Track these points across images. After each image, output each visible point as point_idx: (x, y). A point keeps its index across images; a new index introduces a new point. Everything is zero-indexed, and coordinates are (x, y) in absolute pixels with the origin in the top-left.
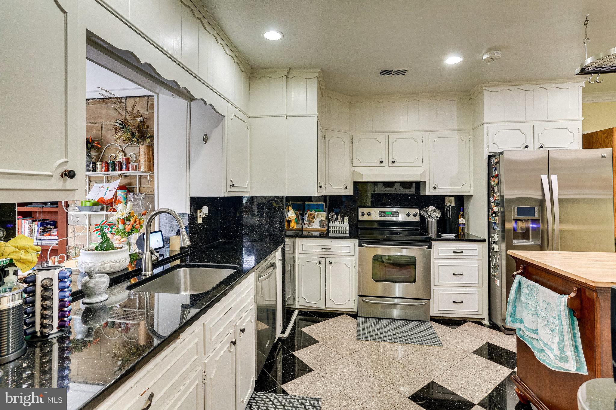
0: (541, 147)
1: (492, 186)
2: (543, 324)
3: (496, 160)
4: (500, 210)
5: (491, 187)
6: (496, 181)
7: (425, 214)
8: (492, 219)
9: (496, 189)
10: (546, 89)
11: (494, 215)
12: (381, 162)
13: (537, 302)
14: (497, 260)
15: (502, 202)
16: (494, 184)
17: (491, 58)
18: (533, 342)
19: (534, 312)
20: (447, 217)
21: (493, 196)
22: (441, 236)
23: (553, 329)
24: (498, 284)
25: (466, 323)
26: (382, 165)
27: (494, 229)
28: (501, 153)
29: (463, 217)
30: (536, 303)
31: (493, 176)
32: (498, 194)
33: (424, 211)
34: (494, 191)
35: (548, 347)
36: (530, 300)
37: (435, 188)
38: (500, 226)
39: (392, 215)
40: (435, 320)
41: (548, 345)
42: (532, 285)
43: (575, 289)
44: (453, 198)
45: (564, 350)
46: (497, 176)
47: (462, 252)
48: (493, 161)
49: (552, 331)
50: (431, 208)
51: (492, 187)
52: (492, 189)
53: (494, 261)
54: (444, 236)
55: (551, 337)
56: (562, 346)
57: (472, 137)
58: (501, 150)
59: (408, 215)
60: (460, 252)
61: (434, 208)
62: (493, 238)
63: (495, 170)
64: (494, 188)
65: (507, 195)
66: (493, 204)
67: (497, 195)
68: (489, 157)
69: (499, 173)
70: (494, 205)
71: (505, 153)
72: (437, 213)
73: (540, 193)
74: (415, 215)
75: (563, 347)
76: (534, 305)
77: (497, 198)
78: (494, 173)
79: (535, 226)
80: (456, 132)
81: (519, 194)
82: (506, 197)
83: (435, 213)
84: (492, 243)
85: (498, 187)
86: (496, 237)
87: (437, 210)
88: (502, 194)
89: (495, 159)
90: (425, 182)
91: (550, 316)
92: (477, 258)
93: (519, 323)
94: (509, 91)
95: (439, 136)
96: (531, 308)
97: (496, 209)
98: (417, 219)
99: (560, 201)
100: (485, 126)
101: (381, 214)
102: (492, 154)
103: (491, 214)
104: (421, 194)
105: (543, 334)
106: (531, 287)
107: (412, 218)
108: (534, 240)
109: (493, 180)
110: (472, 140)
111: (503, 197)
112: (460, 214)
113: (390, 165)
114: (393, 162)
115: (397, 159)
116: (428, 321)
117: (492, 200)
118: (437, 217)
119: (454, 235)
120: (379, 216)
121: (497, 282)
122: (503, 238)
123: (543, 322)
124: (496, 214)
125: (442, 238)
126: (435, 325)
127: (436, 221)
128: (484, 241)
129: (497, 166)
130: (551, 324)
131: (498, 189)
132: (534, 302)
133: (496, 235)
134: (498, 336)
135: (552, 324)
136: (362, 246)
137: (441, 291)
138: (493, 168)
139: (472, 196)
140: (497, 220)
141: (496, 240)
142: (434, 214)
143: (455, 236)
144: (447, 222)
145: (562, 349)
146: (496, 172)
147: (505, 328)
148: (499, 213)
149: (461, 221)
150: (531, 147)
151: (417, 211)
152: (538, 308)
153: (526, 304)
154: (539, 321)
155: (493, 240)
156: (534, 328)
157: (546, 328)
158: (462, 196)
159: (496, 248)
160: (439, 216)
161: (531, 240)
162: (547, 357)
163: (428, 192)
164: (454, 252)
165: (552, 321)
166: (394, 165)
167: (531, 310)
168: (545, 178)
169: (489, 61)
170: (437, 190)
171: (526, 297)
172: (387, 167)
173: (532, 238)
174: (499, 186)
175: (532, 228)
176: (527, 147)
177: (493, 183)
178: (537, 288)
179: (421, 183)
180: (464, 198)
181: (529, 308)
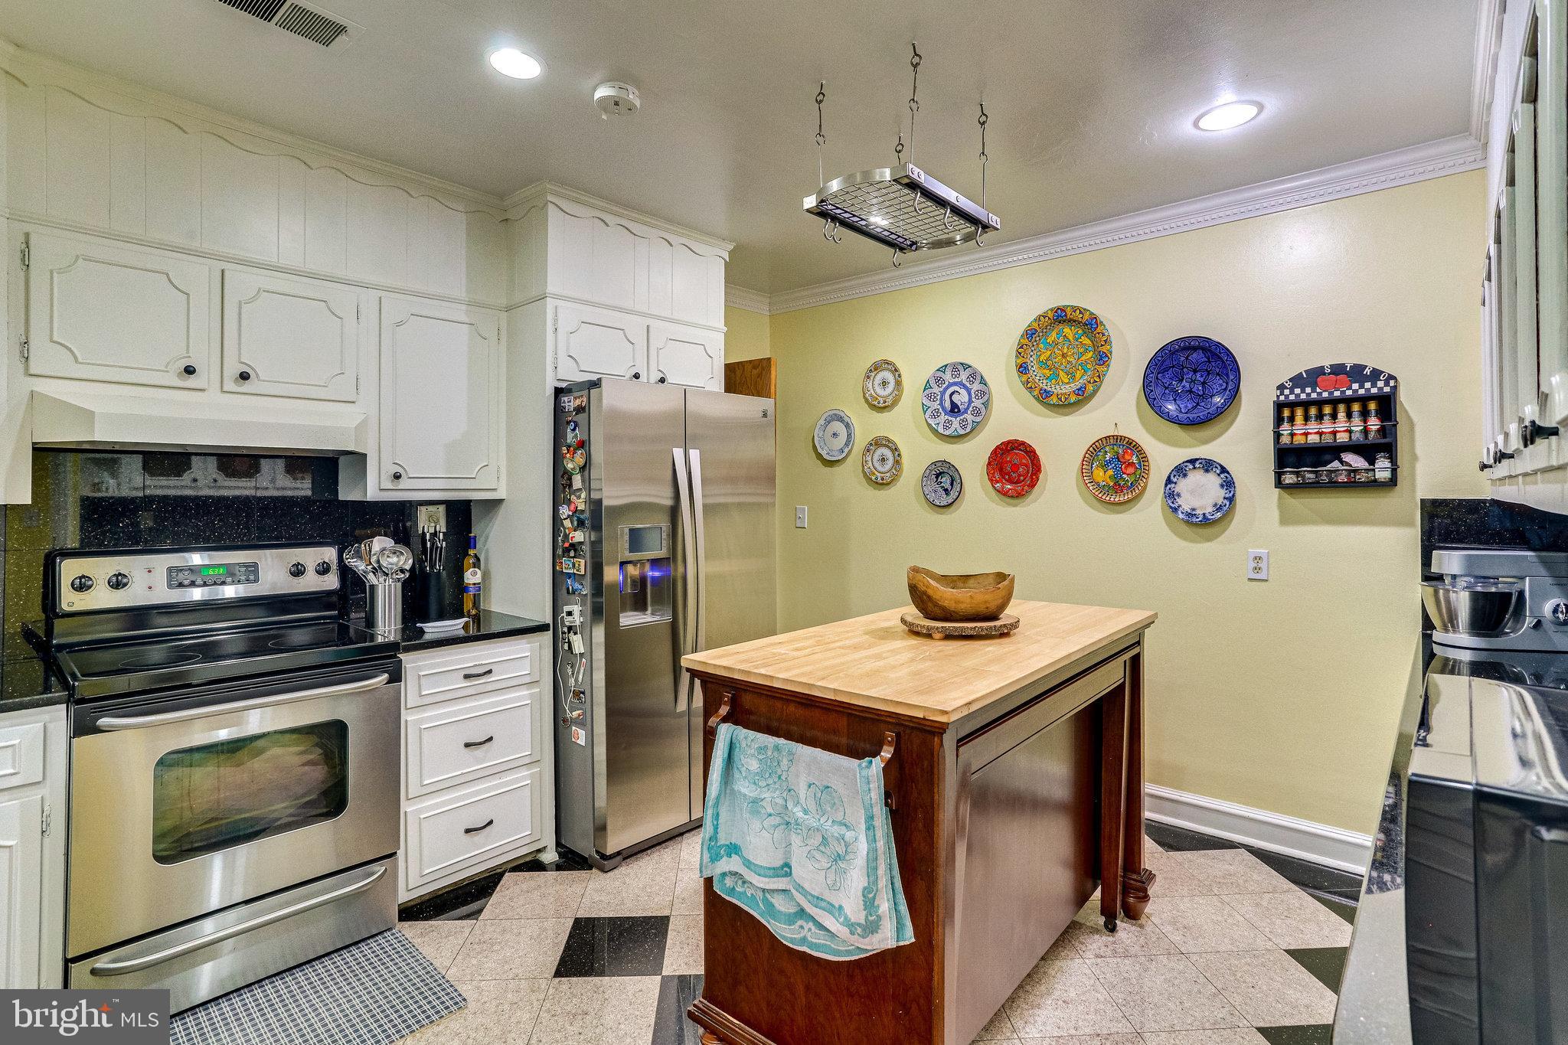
0: (662, 380)
1: (565, 473)
2: (809, 848)
3: (578, 402)
4: (587, 540)
5: (562, 477)
6: (579, 458)
7: (359, 566)
8: (566, 565)
9: (577, 482)
10: (671, 245)
11: (572, 554)
12: (189, 371)
13: (789, 791)
14: (581, 677)
15: (595, 517)
16: (573, 469)
17: (616, 104)
18: (773, 900)
19: (778, 820)
20: (432, 566)
21: (569, 502)
22: (422, 632)
23: (839, 855)
24: (582, 741)
25: (502, 882)
26: (191, 381)
27: (568, 592)
28: (596, 384)
29: (477, 564)
30: (785, 795)
31: (570, 447)
32: (583, 495)
33: (358, 555)
34: (570, 486)
35: (823, 904)
36: (766, 789)
37: (397, 477)
38: (588, 581)
39: (232, 575)
40: (411, 912)
41: (822, 899)
42: (771, 746)
43: (890, 735)
44: (442, 508)
45: (876, 904)
46: (581, 444)
47: (490, 672)
48: (570, 403)
49: (835, 860)
50: (379, 543)
51: (566, 477)
52: (564, 482)
53: (572, 681)
54: (433, 629)
55: (831, 876)
56: (871, 896)
57: (504, 333)
58: (594, 377)
59: (298, 571)
60: (485, 673)
61: (389, 542)
62: (570, 618)
63: (574, 430)
64: (570, 479)
65: (609, 497)
66: (567, 523)
67: (579, 497)
68: (558, 392)
69: (585, 438)
70: (570, 525)
71: (604, 384)
72: (403, 558)
73: (668, 492)
74: (323, 569)
75: (874, 898)
76: (780, 801)
77: (581, 507)
78: (570, 437)
79: (657, 574)
80: (464, 307)
81: (628, 496)
82: (605, 503)
83: (394, 559)
84: (563, 633)
85: (582, 476)
86: (576, 612)
87: (400, 548)
88: (595, 496)
89: (575, 398)
90: (363, 457)
91: (830, 821)
92: (527, 680)
93: (725, 858)
94: (602, 224)
95: (414, 312)
96: (770, 810)
97: (578, 536)
98: (332, 582)
99: (706, 508)
100: (550, 303)
101: (177, 579)
102: (564, 385)
103: (563, 552)
104: (341, 498)
105: (808, 873)
106: (770, 753)
107: (311, 582)
108: (657, 607)
109: (568, 455)
110: (504, 339)
111: (600, 501)
112: (467, 554)
113: (230, 386)
114: (244, 376)
115: (261, 368)
116: (389, 929)
117: (565, 511)
118: (402, 571)
119: (461, 622)
120: (170, 586)
121: (580, 736)
122: (597, 612)
123: (810, 842)
124: (575, 551)
125: (427, 637)
126: (411, 931)
127: (399, 585)
128: (542, 628)
129: (581, 418)
130: (833, 843)
131: (583, 481)
132: (777, 792)
133: (576, 609)
134: (591, 885)
135: (835, 843)
136: (98, 730)
137: (427, 812)
138: (568, 423)
139: (500, 501)
140: (582, 565)
141: (578, 623)
142: (391, 561)
143: (466, 627)
144: (433, 582)
145: (870, 904)
146: (576, 436)
147: (604, 857)
148: (586, 548)
149: (472, 577)
150: (643, 378)
151: (329, 554)
152: (790, 805)
153: (755, 801)
154: (796, 840)
155: (567, 624)
156: (779, 863)
157: (818, 855)
158: (467, 503)
159: (578, 644)
160: (408, 567)
161: (649, 611)
162: (810, 930)
163: (375, 488)
164: (467, 677)
165: (836, 835)
166: (247, 387)
167: (770, 815)
168: (678, 453)
169: (605, 110)
170: (404, 483)
171: (755, 783)
172: (213, 395)
173: (652, 605)
174: (586, 472)
175: (653, 578)
176: (637, 376)
177: (570, 466)
178: (791, 753)
179: (342, 461)
180: (472, 508)
181: (763, 811)
